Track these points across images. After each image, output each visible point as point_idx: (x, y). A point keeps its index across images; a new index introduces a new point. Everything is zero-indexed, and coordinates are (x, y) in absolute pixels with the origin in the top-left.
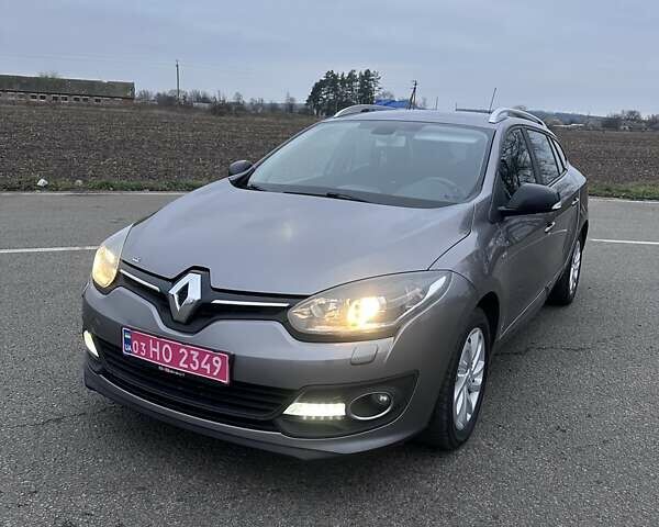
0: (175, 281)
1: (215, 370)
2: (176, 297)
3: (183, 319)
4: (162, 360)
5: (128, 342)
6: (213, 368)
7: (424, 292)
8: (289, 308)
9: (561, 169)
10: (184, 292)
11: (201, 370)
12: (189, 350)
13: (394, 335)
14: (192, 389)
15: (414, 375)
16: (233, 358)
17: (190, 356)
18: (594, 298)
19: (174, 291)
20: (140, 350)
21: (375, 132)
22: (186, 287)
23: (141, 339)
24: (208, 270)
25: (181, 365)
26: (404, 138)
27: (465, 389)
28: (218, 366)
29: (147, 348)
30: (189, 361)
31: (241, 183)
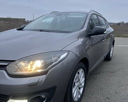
9: (107, 27)
13: (46, 74)
15: (54, 88)
18: (117, 58)
21: (57, 15)
27: (78, 88)
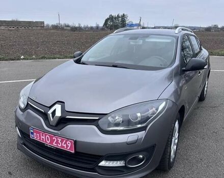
0: (50, 107)
1: (68, 147)
2: (51, 115)
3: (54, 124)
4: (46, 142)
5: (32, 133)
6: (67, 146)
7: (157, 110)
8: (99, 119)
10: (54, 113)
11: (62, 146)
12: (57, 138)
13: (145, 130)
14: (59, 154)
15: (154, 146)
16: (75, 142)
17: (57, 141)
19: (50, 112)
20: (37, 137)
21: (130, 39)
22: (55, 111)
23: (37, 133)
24: (64, 103)
25: (54, 144)
26: (141, 41)
28: (70, 145)
29: (40, 136)
30: (57, 143)
31: (78, 62)
